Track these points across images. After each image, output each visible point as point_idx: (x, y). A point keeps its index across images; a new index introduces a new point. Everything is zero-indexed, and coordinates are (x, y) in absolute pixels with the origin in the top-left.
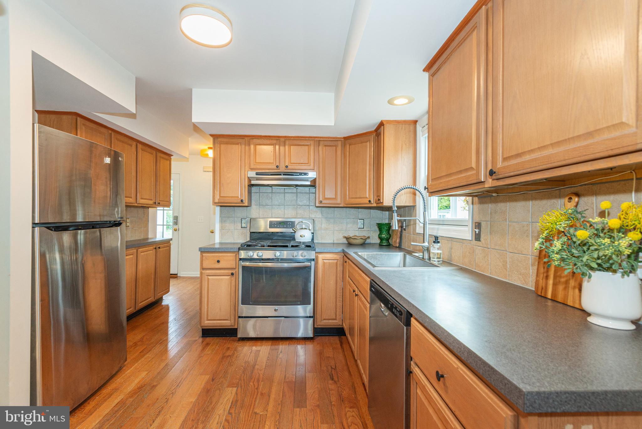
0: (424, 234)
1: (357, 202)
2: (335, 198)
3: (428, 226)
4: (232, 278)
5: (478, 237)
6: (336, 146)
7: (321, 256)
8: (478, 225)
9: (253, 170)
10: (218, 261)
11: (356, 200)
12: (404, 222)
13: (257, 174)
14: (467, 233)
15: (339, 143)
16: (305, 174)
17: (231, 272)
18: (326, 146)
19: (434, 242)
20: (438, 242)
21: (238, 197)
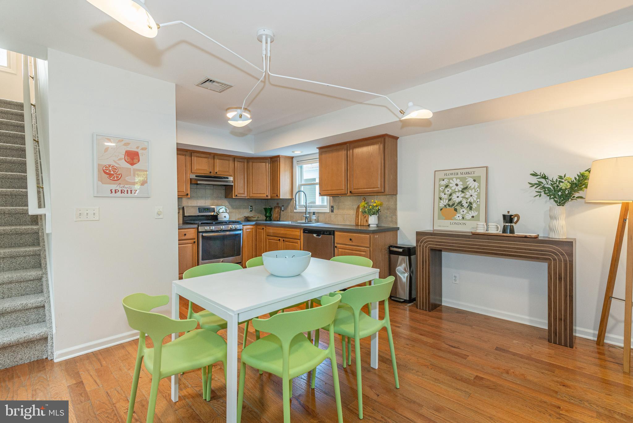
0: (306, 212)
1: (258, 196)
2: (244, 194)
3: (308, 208)
4: (194, 245)
5: (332, 211)
6: (244, 162)
7: (245, 227)
8: (332, 207)
9: (194, 174)
10: (185, 235)
11: (258, 195)
12: (283, 207)
13: (196, 176)
14: (327, 210)
15: (246, 160)
16: (227, 178)
17: (192, 241)
18: (239, 161)
19: (313, 214)
20: (315, 214)
21: (184, 192)
